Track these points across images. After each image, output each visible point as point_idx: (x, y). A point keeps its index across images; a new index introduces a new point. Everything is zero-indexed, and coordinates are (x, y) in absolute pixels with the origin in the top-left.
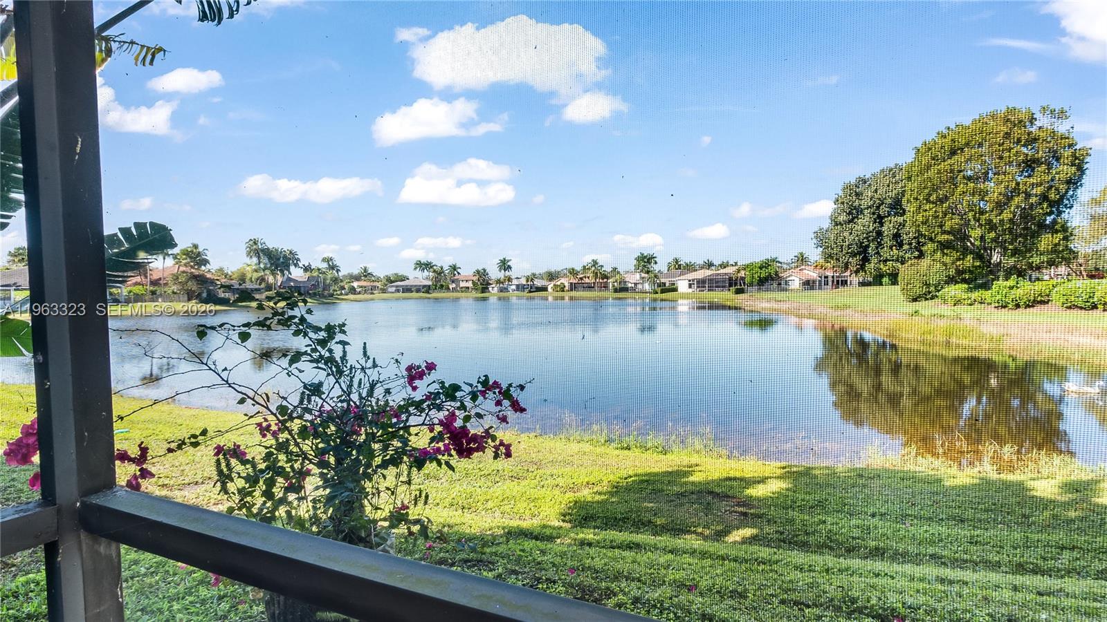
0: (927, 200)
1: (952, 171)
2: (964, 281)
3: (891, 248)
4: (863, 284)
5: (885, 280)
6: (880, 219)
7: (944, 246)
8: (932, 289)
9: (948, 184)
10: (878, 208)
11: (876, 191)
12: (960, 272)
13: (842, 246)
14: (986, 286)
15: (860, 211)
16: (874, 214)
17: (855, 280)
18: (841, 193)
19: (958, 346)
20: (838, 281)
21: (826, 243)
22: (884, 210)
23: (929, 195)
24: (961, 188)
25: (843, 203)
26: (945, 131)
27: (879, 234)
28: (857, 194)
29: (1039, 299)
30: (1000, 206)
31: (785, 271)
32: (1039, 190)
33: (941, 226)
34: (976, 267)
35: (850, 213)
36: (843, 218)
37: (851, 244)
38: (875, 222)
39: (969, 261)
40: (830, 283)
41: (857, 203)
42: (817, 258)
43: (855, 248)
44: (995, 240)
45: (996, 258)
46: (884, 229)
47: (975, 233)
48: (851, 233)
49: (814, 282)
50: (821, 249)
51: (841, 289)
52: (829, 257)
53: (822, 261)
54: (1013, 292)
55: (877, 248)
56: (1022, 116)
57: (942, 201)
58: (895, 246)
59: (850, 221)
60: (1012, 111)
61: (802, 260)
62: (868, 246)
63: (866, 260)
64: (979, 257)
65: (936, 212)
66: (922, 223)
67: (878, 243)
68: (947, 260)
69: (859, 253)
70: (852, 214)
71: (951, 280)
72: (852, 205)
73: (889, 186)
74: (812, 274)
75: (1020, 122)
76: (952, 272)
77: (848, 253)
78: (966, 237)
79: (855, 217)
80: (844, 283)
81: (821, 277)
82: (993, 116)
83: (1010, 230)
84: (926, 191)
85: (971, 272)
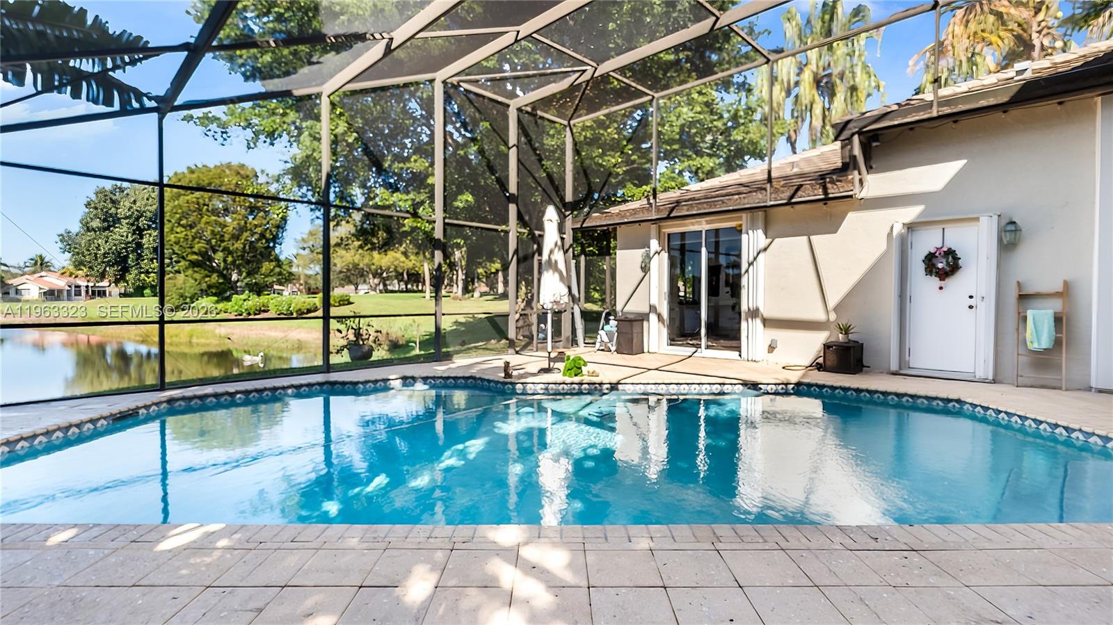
0: (179, 224)
1: (198, 204)
2: (214, 295)
3: (152, 260)
4: (124, 295)
5: (147, 291)
6: (139, 232)
7: (194, 264)
8: (188, 300)
9: (195, 214)
10: (137, 219)
11: (135, 202)
12: (210, 287)
13: (96, 254)
14: (228, 299)
15: (117, 220)
16: (132, 225)
17: (115, 290)
18: (94, 197)
19: (198, 344)
20: (93, 292)
21: (75, 248)
22: (143, 222)
23: (180, 219)
24: (205, 219)
25: (96, 208)
26: (194, 167)
27: (140, 245)
28: (113, 202)
29: (262, 309)
30: (236, 237)
31: (15, 276)
32: (259, 230)
33: (191, 248)
34: (221, 284)
35: (105, 220)
36: (96, 224)
37: (108, 254)
38: (134, 234)
39: (215, 278)
40: (83, 293)
41: (113, 211)
42: (66, 264)
43: (111, 257)
44: (233, 263)
45: (234, 277)
46: (144, 241)
47: (219, 256)
48: (106, 242)
49: (60, 291)
50: (70, 255)
51: (98, 299)
52: (79, 265)
53: (71, 268)
54: (245, 303)
55: (137, 260)
56: (248, 173)
57: (191, 227)
58: (156, 259)
59: (107, 229)
60: (242, 166)
61: (41, 264)
62: (127, 257)
63: (125, 270)
64: (221, 275)
65: (186, 235)
66: (175, 243)
67: (138, 254)
68: (197, 276)
69: (116, 263)
70: (108, 221)
71: (205, 293)
72: (107, 212)
73: (148, 199)
74: (57, 282)
75: (248, 176)
76: (204, 286)
77: (103, 262)
78: (211, 259)
79: (111, 226)
80: (102, 294)
81: (69, 286)
82: (229, 166)
83: (243, 256)
84: (178, 216)
85: (217, 287)
